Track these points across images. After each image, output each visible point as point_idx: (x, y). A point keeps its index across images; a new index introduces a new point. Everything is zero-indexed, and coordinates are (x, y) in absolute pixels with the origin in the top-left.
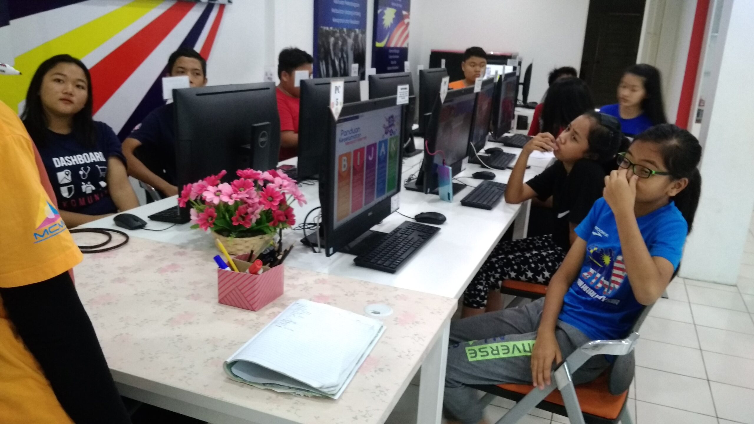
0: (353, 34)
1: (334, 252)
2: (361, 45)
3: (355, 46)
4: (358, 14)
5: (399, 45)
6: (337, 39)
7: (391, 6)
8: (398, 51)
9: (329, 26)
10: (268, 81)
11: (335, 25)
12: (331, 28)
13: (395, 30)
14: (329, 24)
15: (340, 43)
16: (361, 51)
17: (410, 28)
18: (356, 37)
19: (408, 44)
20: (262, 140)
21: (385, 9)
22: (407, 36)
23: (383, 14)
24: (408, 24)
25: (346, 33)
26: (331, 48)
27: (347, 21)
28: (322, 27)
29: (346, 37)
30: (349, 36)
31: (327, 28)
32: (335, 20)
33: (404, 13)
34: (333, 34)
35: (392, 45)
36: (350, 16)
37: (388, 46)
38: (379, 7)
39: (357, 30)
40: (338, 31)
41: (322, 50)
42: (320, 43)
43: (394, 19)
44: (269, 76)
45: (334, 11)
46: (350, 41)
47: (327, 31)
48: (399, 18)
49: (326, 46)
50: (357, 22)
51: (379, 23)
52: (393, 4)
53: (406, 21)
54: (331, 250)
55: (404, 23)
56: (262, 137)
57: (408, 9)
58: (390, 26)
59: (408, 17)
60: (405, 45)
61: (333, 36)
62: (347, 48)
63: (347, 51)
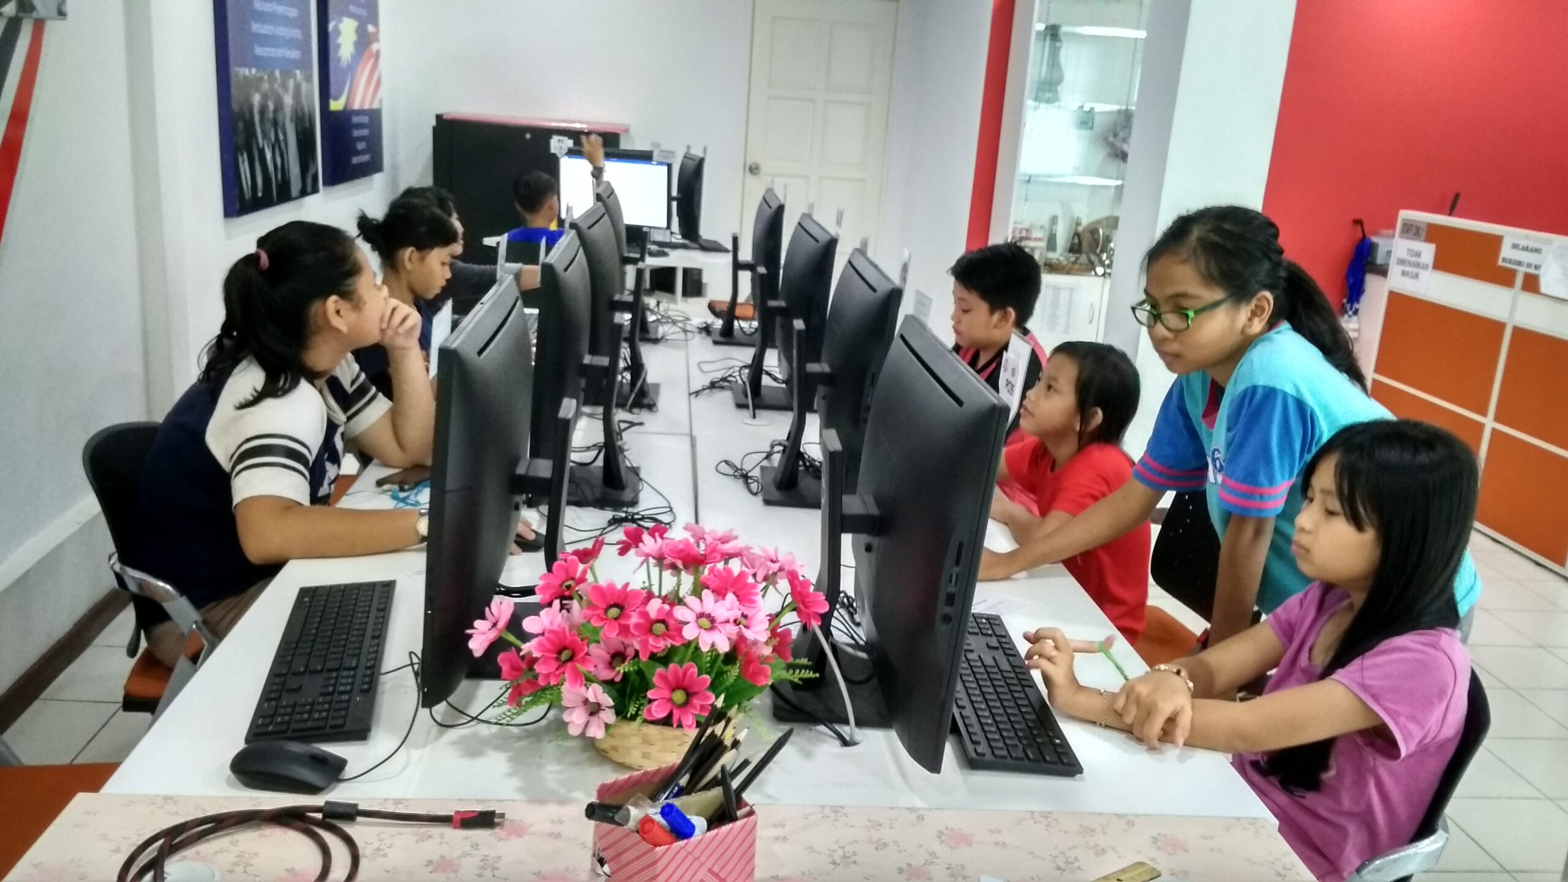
0: (291, 84)
2: (306, 110)
3: (297, 112)
4: (298, 34)
5: (366, 107)
6: (265, 97)
7: (348, 13)
8: (366, 119)
9: (250, 66)
11: (260, 63)
12: (254, 71)
13: (359, 70)
14: (250, 59)
15: (271, 106)
16: (307, 125)
17: (382, 63)
18: (298, 88)
19: (381, 101)
21: (340, 21)
22: (378, 84)
23: (337, 32)
24: (377, 55)
25: (279, 81)
26: (257, 119)
27: (279, 53)
28: (236, 69)
29: (280, 91)
30: (284, 86)
31: (247, 72)
32: (259, 51)
33: (371, 28)
34: (257, 84)
35: (356, 106)
36: (283, 38)
37: (349, 108)
38: (331, 12)
39: (298, 72)
40: (266, 77)
41: (241, 125)
42: (237, 108)
43: (355, 44)
45: (256, 27)
46: (288, 100)
47: (245, 78)
48: (364, 42)
49: (247, 116)
50: (296, 54)
51: (332, 55)
52: (352, 9)
53: (375, 47)
55: (372, 53)
57: (375, 19)
58: (350, 61)
59: (376, 37)
60: (376, 106)
61: (257, 90)
62: (284, 118)
63: (284, 125)
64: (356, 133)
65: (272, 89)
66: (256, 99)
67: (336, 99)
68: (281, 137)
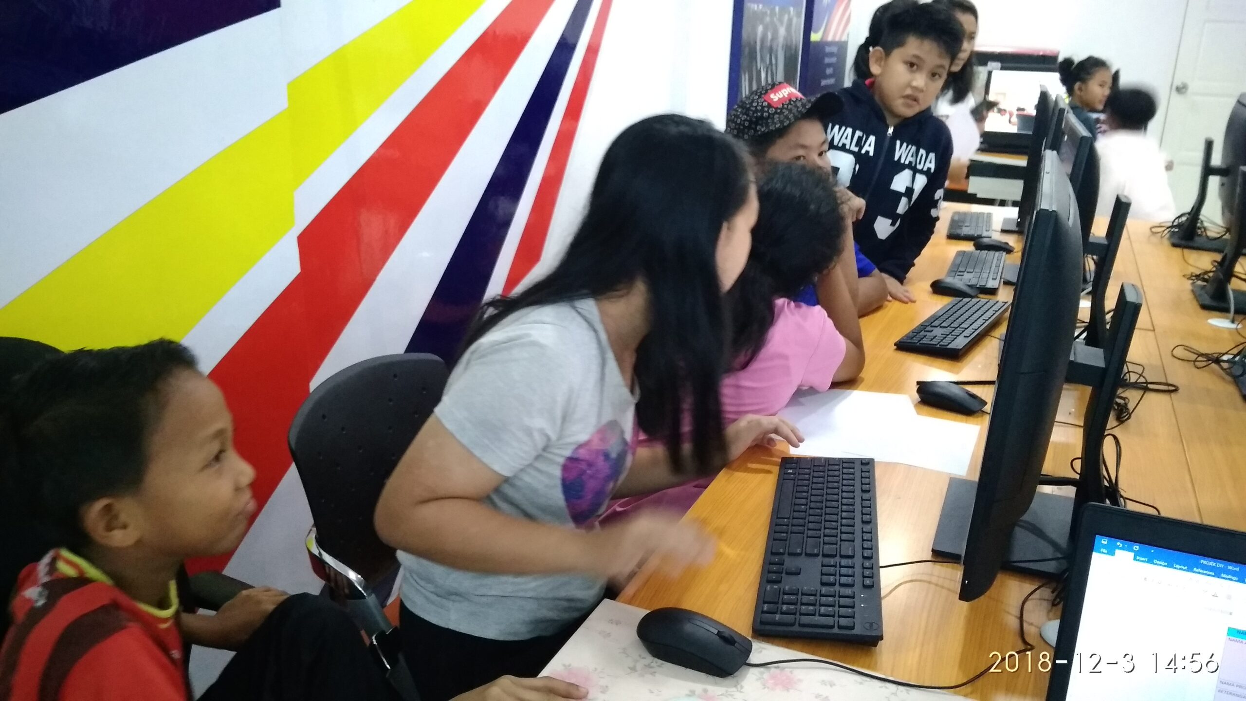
0: (786, 17)
2: (794, 40)
3: (787, 42)
5: (837, 39)
6: (766, 28)
8: (835, 50)
12: (761, 6)
13: (834, 11)
15: (770, 36)
16: (792, 52)
17: (853, 3)
18: (790, 21)
19: (848, 35)
22: (849, 19)
25: (778, 16)
26: (758, 45)
28: (749, 4)
29: (778, 24)
30: (781, 21)
34: (762, 17)
35: (830, 38)
37: (824, 39)
39: (792, 9)
40: (769, 12)
41: (747, 51)
42: (745, 37)
46: (782, 32)
47: (755, 13)
60: (844, 38)
61: (762, 22)
62: (778, 46)
63: (777, 51)
64: (827, 60)
65: (772, 22)
66: (760, 29)
67: (816, 32)
68: (774, 61)
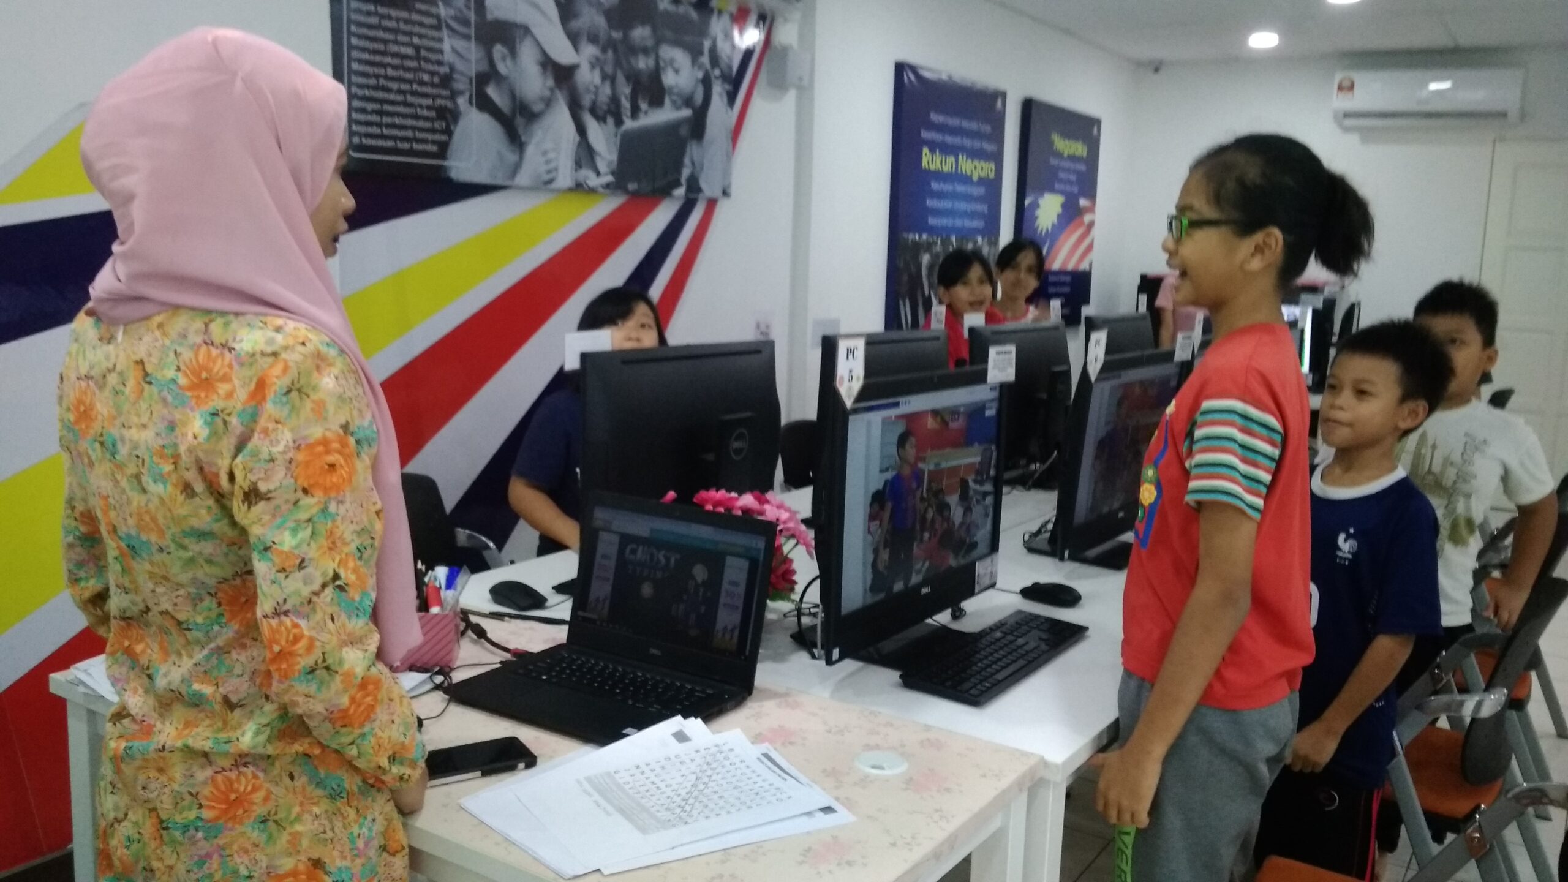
1: (841, 658)
4: (982, 208)
5: (1070, 267)
7: (1052, 190)
8: (1068, 279)
10: (761, 338)
11: (931, 230)
12: (925, 237)
13: (1062, 237)
14: (923, 228)
17: (1096, 232)
19: (1091, 265)
20: (736, 445)
21: (1042, 195)
22: (1090, 247)
23: (1035, 205)
24: (1091, 225)
26: (924, 272)
27: (958, 223)
28: (905, 235)
32: (932, 221)
33: (1083, 202)
34: (929, 247)
35: (1056, 266)
36: (966, 212)
38: (1028, 190)
39: (980, 239)
40: (939, 242)
41: (905, 278)
42: (901, 265)
43: (1059, 216)
44: (763, 328)
45: (930, 203)
48: (1071, 213)
49: (913, 269)
50: (978, 224)
51: (1026, 225)
52: (1057, 186)
53: (1087, 218)
54: (836, 653)
55: (1082, 223)
56: (736, 439)
57: (1091, 194)
58: (1050, 229)
59: (1091, 209)
60: (1084, 266)
64: (1053, 290)
